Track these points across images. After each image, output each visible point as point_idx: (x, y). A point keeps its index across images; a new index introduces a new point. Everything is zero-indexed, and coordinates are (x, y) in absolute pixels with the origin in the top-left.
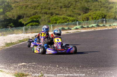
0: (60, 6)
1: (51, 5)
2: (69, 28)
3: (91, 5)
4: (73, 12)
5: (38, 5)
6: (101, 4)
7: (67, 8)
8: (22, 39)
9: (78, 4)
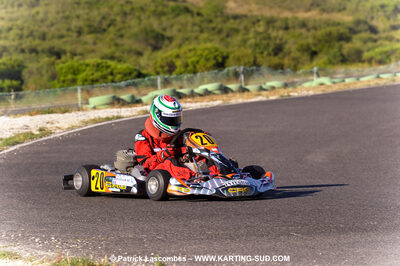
0: (76, 27)
1: (47, 27)
2: (133, 97)
3: (172, 26)
4: (116, 45)
5: (10, 24)
6: (202, 22)
7: (99, 35)
8: (8, 135)
9: (133, 22)
